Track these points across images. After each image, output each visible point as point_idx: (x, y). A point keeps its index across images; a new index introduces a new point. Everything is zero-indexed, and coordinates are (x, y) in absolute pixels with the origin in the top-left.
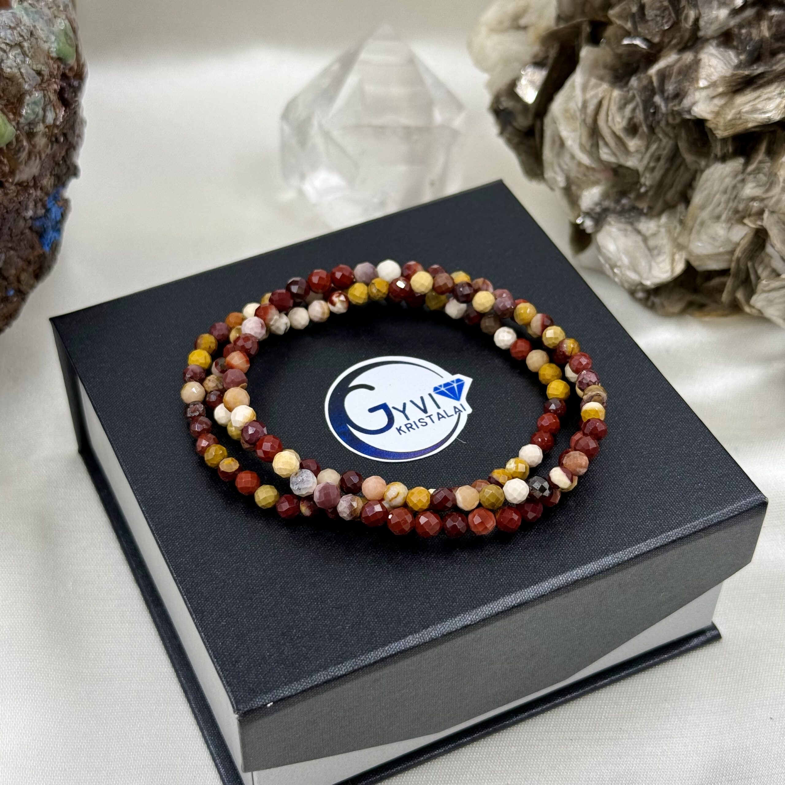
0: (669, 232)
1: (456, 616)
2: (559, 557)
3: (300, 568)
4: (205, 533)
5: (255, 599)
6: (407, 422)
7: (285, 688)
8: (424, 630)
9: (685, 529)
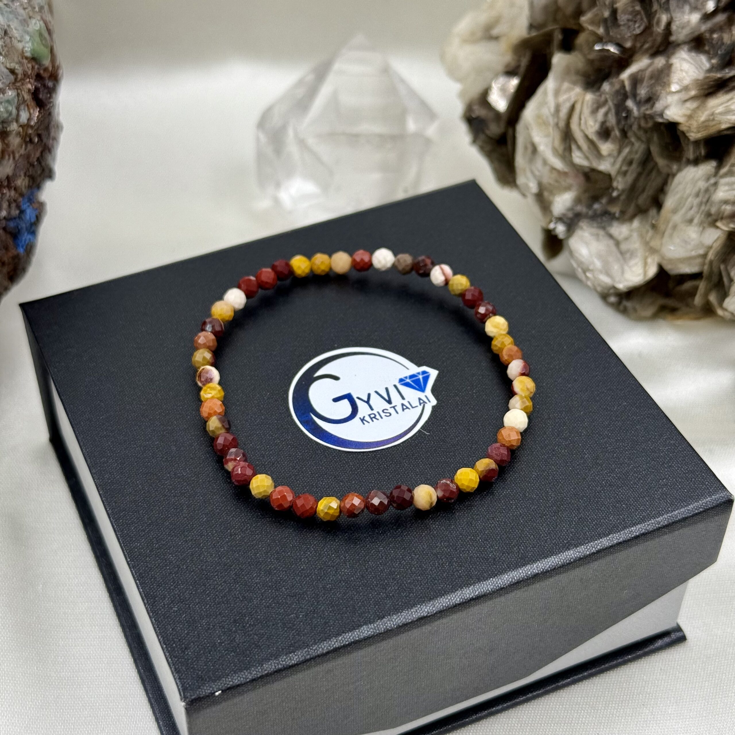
0: (642, 236)
1: (412, 607)
2: (520, 550)
3: (256, 555)
4: (162, 519)
5: (208, 585)
6: (371, 412)
7: (234, 677)
8: (379, 621)
9: (648, 525)
